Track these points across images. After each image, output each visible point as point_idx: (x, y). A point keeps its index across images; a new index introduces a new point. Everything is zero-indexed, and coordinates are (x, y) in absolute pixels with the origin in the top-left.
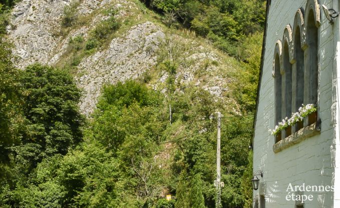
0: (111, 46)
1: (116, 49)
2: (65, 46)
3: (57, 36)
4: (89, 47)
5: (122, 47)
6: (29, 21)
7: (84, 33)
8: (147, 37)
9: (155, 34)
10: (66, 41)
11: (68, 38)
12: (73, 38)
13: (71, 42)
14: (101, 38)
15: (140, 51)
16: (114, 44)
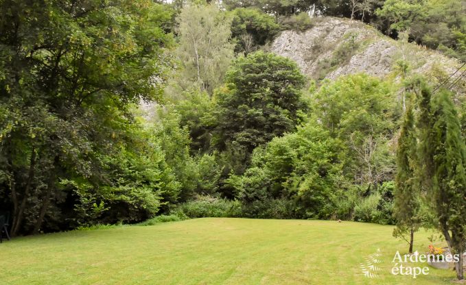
0: (351, 62)
1: (355, 63)
2: (314, 67)
3: (309, 60)
4: (333, 64)
5: (360, 62)
6: (286, 50)
7: (329, 56)
8: (382, 52)
9: (389, 49)
10: (315, 63)
11: (317, 61)
12: (321, 60)
13: (319, 63)
14: (342, 56)
15: (376, 63)
16: (354, 60)
